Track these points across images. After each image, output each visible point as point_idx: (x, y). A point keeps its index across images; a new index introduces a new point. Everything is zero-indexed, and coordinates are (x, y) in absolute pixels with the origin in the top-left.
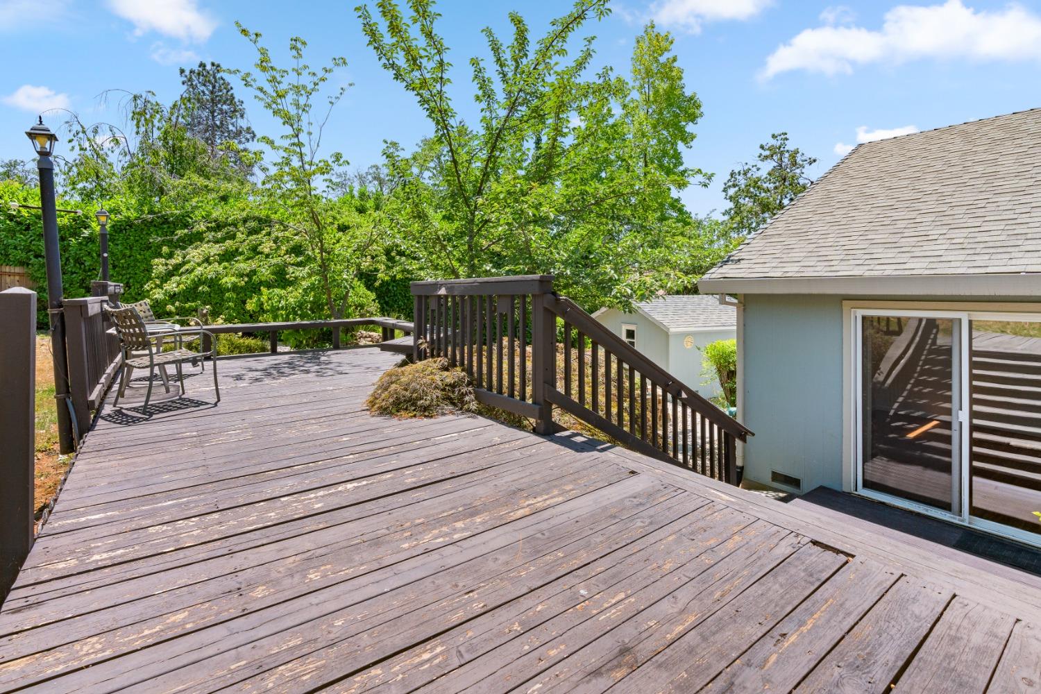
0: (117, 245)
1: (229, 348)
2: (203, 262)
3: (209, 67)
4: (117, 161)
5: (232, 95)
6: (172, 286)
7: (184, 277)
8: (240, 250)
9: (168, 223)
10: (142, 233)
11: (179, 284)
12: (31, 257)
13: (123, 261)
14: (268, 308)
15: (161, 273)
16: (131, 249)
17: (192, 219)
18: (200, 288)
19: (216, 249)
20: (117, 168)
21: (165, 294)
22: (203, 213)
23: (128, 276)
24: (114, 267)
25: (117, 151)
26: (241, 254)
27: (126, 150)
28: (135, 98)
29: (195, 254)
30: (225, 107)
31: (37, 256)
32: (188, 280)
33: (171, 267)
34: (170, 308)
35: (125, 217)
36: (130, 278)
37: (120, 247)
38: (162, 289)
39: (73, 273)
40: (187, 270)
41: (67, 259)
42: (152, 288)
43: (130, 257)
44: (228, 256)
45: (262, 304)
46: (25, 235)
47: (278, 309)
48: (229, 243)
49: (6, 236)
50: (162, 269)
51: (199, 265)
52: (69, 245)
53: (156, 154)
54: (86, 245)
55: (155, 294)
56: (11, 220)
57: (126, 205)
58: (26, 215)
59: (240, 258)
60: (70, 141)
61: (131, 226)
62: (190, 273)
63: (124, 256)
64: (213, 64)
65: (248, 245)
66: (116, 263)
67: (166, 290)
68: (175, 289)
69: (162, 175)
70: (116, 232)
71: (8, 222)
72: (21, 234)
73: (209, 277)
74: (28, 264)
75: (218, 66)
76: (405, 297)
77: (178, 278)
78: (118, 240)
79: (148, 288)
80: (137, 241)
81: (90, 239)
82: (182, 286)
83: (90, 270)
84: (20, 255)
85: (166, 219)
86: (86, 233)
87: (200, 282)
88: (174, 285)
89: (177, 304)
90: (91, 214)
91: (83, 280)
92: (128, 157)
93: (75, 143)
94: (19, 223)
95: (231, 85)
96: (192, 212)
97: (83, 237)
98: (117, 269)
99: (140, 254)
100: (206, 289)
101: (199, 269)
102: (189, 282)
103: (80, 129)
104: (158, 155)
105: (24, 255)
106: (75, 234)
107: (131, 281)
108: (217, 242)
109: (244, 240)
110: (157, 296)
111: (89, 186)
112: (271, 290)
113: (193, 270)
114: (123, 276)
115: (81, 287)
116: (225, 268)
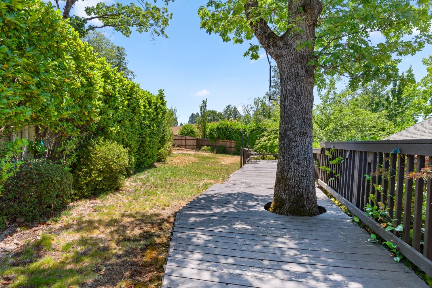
4: (252, 113)
6: (258, 146)
11: (260, 146)
18: (263, 146)
19: (267, 138)
20: (251, 116)
27: (253, 110)
29: (263, 139)
46: (235, 134)
49: (232, 134)
50: (257, 142)
52: (243, 136)
53: (259, 111)
54: (246, 136)
57: (253, 125)
61: (253, 131)
70: (251, 133)
73: (265, 144)
77: (260, 144)
79: (255, 146)
89: (259, 150)
90: (247, 128)
94: (234, 131)
101: (263, 142)
106: (244, 133)
107: (252, 145)
116: (268, 142)
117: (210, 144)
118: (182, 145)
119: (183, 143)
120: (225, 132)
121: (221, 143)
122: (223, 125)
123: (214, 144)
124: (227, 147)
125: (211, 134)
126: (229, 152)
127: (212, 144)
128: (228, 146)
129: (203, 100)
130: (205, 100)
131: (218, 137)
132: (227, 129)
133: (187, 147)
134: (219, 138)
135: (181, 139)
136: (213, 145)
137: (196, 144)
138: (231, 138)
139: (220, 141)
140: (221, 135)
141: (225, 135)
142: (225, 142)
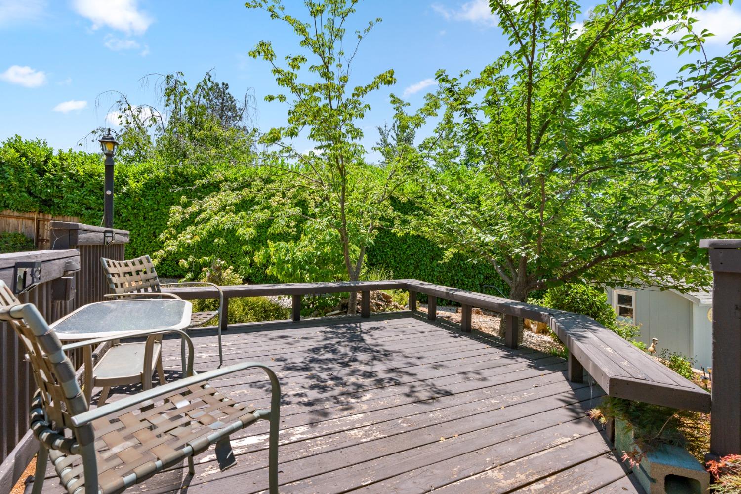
0: (148, 200)
1: (244, 310)
2: (219, 211)
3: (221, 86)
4: (153, 134)
5: (235, 105)
6: (186, 237)
7: (200, 227)
8: (257, 199)
12: (83, 209)
13: (151, 214)
14: (275, 261)
15: (177, 221)
16: (158, 203)
18: (216, 240)
19: (233, 198)
20: (153, 140)
21: (179, 246)
23: (155, 227)
24: (145, 218)
25: (154, 127)
26: (258, 203)
27: (161, 127)
28: (168, 77)
29: (212, 202)
30: (230, 113)
31: (87, 209)
32: (203, 230)
33: (187, 216)
34: (183, 263)
35: (156, 177)
36: (156, 228)
37: (150, 202)
38: (177, 239)
40: (204, 219)
42: (167, 238)
43: (157, 210)
44: (245, 205)
45: (270, 256)
46: (80, 191)
47: (284, 262)
48: (245, 191)
49: (66, 192)
50: (178, 217)
51: (216, 213)
53: (182, 125)
54: (124, 200)
55: (169, 245)
56: (71, 178)
57: (157, 166)
58: (82, 174)
59: (257, 207)
60: (120, 117)
61: (159, 185)
62: (206, 222)
63: (153, 210)
64: (223, 84)
65: (265, 194)
66: (146, 215)
67: (180, 242)
68: (190, 241)
69: (185, 142)
70: (148, 189)
71: (69, 180)
72: (78, 190)
73: (226, 227)
74: (81, 215)
75: (227, 85)
76: (383, 252)
77: (193, 228)
78: (149, 195)
79: (164, 238)
80: (164, 197)
81: (127, 195)
82: (197, 238)
83: (126, 221)
84: (76, 207)
85: (187, 179)
86: (125, 189)
87: (216, 232)
88: (189, 236)
89: (190, 258)
90: (129, 174)
92: (162, 132)
93: (123, 118)
94: (77, 181)
95: (235, 98)
97: (123, 193)
98: (147, 221)
99: (165, 208)
100: (223, 240)
101: (216, 218)
102: (204, 232)
103: (127, 107)
104: (184, 126)
105: (78, 207)
106: (116, 191)
107: (157, 231)
110: (169, 248)
111: (131, 153)
112: (277, 243)
113: (209, 219)
114: (151, 226)
116: (242, 218)
120: (32, 181)
121: (16, 223)
122: (24, 155)
138: (59, 207)
139: (10, 217)
140: (9, 191)
141: (30, 194)
142: (33, 219)
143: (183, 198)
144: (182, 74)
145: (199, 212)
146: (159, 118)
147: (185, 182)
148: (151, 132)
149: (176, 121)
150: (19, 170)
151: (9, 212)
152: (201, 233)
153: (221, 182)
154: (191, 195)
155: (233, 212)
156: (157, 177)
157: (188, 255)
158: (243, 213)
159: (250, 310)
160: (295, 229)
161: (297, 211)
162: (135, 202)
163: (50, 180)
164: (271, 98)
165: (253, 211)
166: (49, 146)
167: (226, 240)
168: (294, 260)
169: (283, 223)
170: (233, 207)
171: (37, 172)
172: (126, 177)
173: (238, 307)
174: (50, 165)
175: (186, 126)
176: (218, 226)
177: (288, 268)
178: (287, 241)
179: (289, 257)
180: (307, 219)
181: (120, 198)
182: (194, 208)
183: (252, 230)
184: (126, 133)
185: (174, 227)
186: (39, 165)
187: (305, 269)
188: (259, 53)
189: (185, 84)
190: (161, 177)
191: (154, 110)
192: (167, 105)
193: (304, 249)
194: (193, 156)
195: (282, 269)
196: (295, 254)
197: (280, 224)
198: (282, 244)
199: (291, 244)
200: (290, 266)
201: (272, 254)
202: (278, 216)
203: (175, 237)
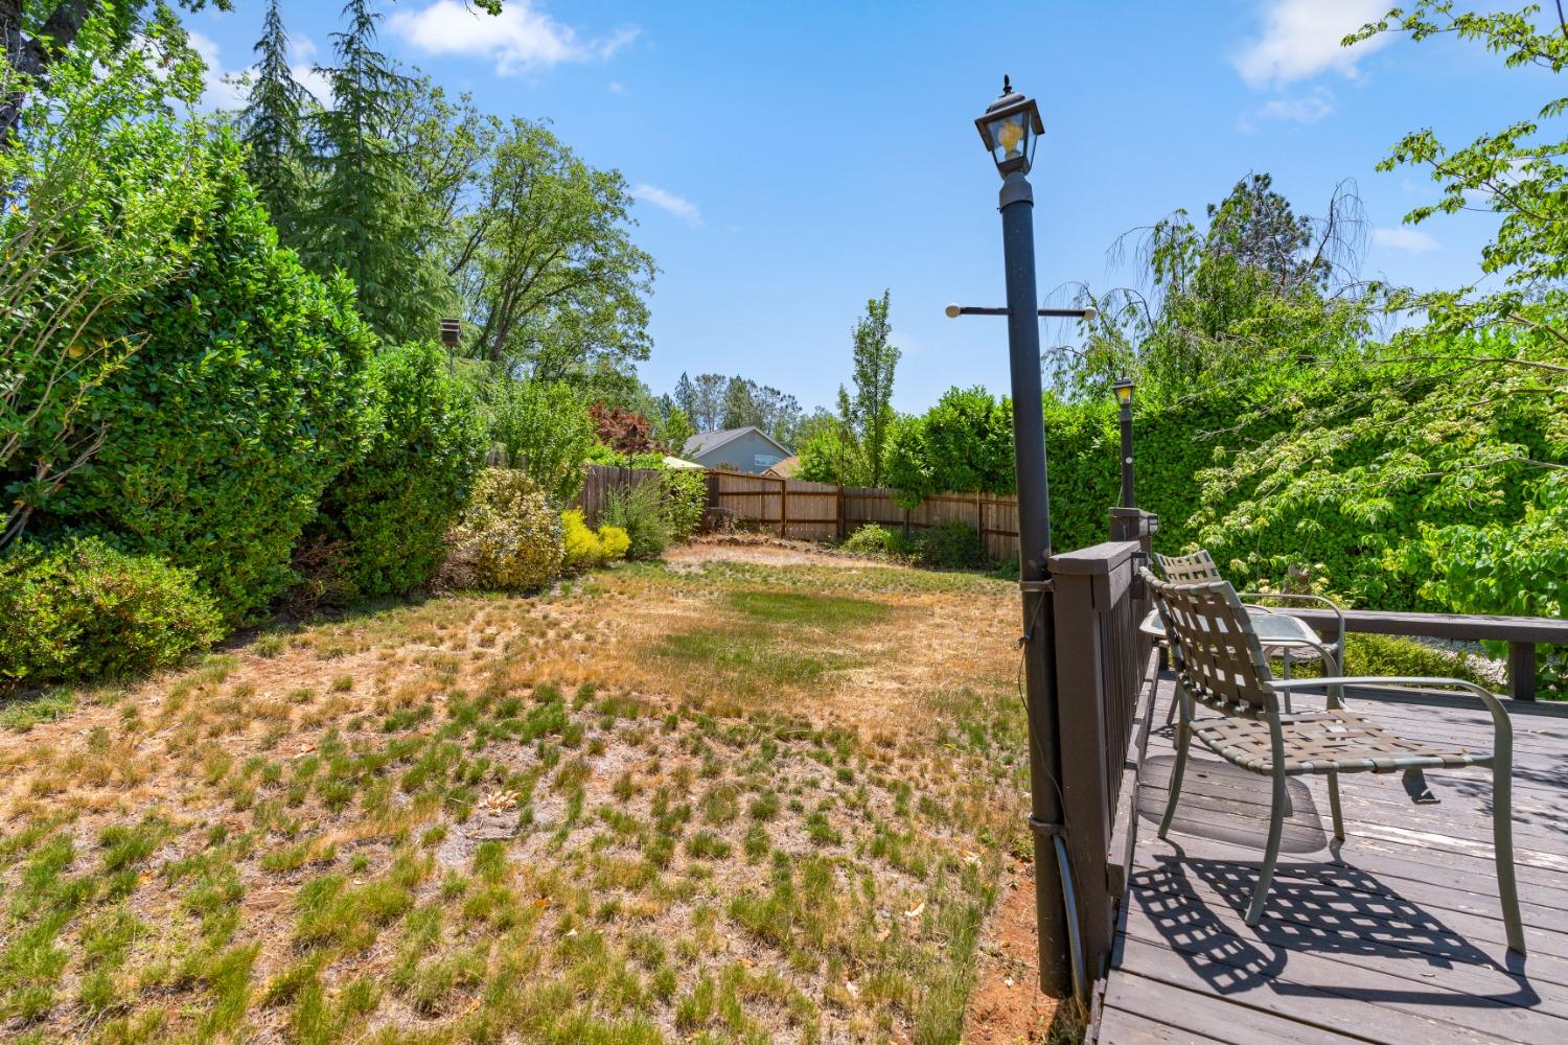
3: (1250, 186)
4: (1132, 336)
5: (1289, 214)
6: (1240, 519)
7: (1265, 502)
8: (1390, 437)
9: (1210, 414)
10: (1169, 434)
11: (1254, 517)
14: (1445, 569)
15: (1216, 495)
17: (1249, 401)
18: (1301, 524)
19: (1331, 441)
20: (1134, 347)
21: (1226, 537)
22: (1270, 389)
25: (1133, 324)
27: (1146, 320)
28: (1158, 229)
29: (1286, 453)
30: (1277, 238)
32: (1271, 509)
33: (1235, 484)
34: (1238, 564)
35: (1148, 414)
38: (1221, 525)
39: (1081, 501)
40: (1272, 486)
41: (1075, 483)
42: (1201, 525)
45: (1427, 559)
47: (1472, 571)
48: (1360, 424)
50: (1217, 487)
51: (1298, 474)
52: (1078, 463)
53: (1189, 308)
54: (1097, 461)
55: (1207, 534)
59: (1393, 454)
61: (1153, 427)
62: (1278, 492)
63: (1144, 473)
64: (1257, 179)
67: (1228, 528)
68: (1248, 527)
69: (1198, 339)
73: (1321, 499)
75: (1265, 178)
77: (1251, 504)
79: (1194, 525)
81: (1102, 453)
82: (1261, 521)
83: (1101, 497)
86: (1098, 443)
87: (1301, 510)
88: (1245, 519)
89: (1252, 557)
90: (1103, 417)
91: (1093, 511)
92: (1148, 328)
95: (1287, 200)
96: (1249, 391)
97: (1094, 450)
100: (1314, 525)
101: (1299, 482)
102: (1276, 511)
104: (1192, 309)
106: (1083, 448)
108: (1330, 424)
109: (1403, 413)
110: (1211, 539)
111: (1100, 379)
112: (1448, 529)
113: (1283, 487)
115: (1090, 521)
116: (1356, 479)
117: (901, 517)
118: (764, 522)
119: (774, 511)
120: (973, 448)
121: (957, 509)
122: (963, 412)
123: (920, 513)
124: (988, 532)
125: (900, 461)
126: (996, 558)
127: (908, 513)
128: (991, 524)
129: (871, 302)
130: (879, 298)
131: (935, 477)
132: (982, 434)
133: (791, 529)
134: (940, 483)
135: (763, 493)
136: (914, 518)
137: (833, 515)
138: (1005, 482)
139: (950, 500)
140: (950, 465)
141: (972, 466)
142: (974, 502)
143: (1219, 451)
144: (1184, 212)
145: (1259, 476)
146: (1142, 306)
147: (1202, 416)
148: (1128, 333)
149: (1175, 306)
150: (959, 434)
151: (949, 494)
152: (1270, 513)
153: (1297, 410)
154: (1233, 444)
155: (1329, 468)
156: (1150, 414)
157: (1247, 553)
158: (1360, 469)
159: (1385, 664)
160: (1501, 493)
161: (1509, 451)
162: (1115, 463)
163: (993, 443)
164: (1420, 215)
165: (1380, 463)
166: (988, 394)
167: (1321, 523)
168: (1503, 567)
169: (1469, 483)
170: (1330, 459)
171: (978, 434)
172: (1098, 422)
173: (1356, 655)
174: (992, 421)
175: (1197, 306)
176: (1303, 496)
177: (1486, 588)
178: (1480, 523)
179: (1489, 559)
180: (1546, 470)
181: (1090, 459)
182: (1244, 468)
183: (1385, 504)
184: (1092, 348)
185: (1212, 504)
186: (979, 424)
187: (1543, 591)
188: (1401, 159)
189: (1190, 228)
190: (1156, 413)
191: (1131, 294)
192: (1158, 281)
193: (1537, 543)
194: (1216, 364)
195: (1469, 588)
196: (1507, 553)
197: (1462, 484)
198: (1465, 529)
199: (1495, 530)
200: (1492, 582)
201: (1433, 552)
202: (1453, 469)
203: (1219, 522)
